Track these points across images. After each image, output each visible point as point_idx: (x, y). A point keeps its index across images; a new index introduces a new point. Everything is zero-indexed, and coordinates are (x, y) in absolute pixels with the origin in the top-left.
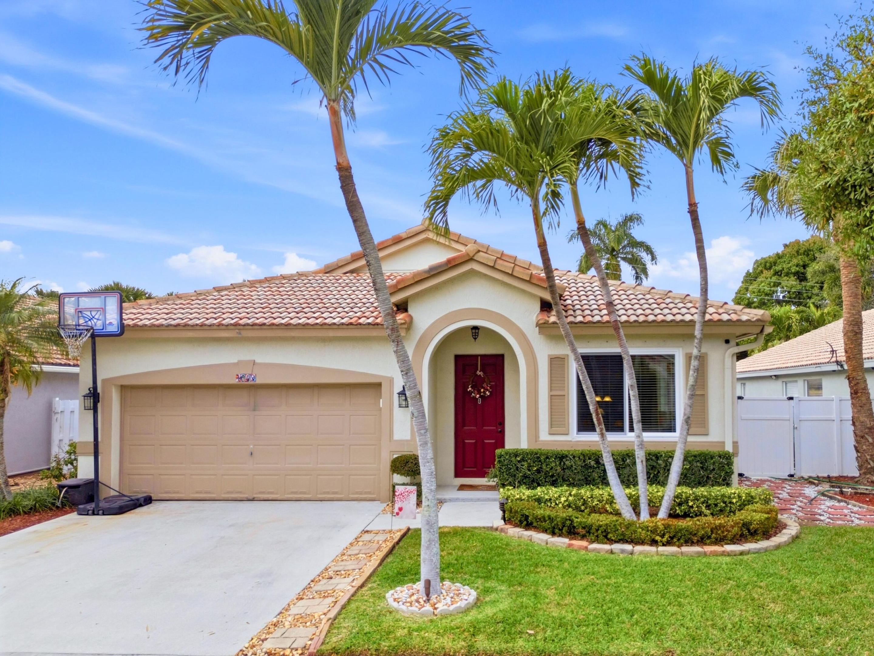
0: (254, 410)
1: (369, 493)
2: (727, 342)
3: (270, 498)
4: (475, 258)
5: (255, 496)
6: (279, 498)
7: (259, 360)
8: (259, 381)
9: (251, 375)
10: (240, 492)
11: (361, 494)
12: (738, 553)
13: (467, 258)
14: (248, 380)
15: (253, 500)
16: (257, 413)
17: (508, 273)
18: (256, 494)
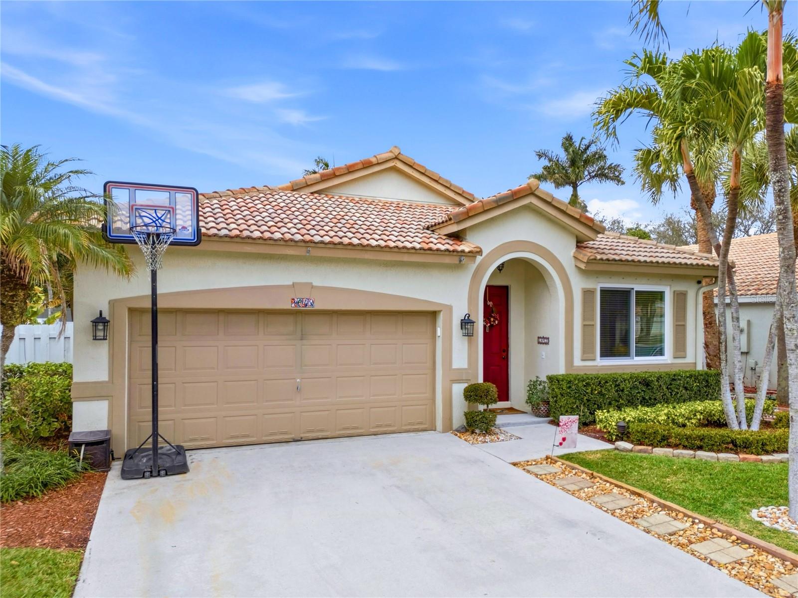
0: (301, 339)
1: (421, 423)
2: (699, 282)
3: (320, 437)
5: (302, 435)
6: (329, 436)
7: (317, 282)
8: (318, 306)
9: (309, 299)
10: (286, 433)
11: (413, 425)
13: (528, 192)
14: (306, 305)
16: (305, 342)
17: (561, 210)
18: (304, 433)
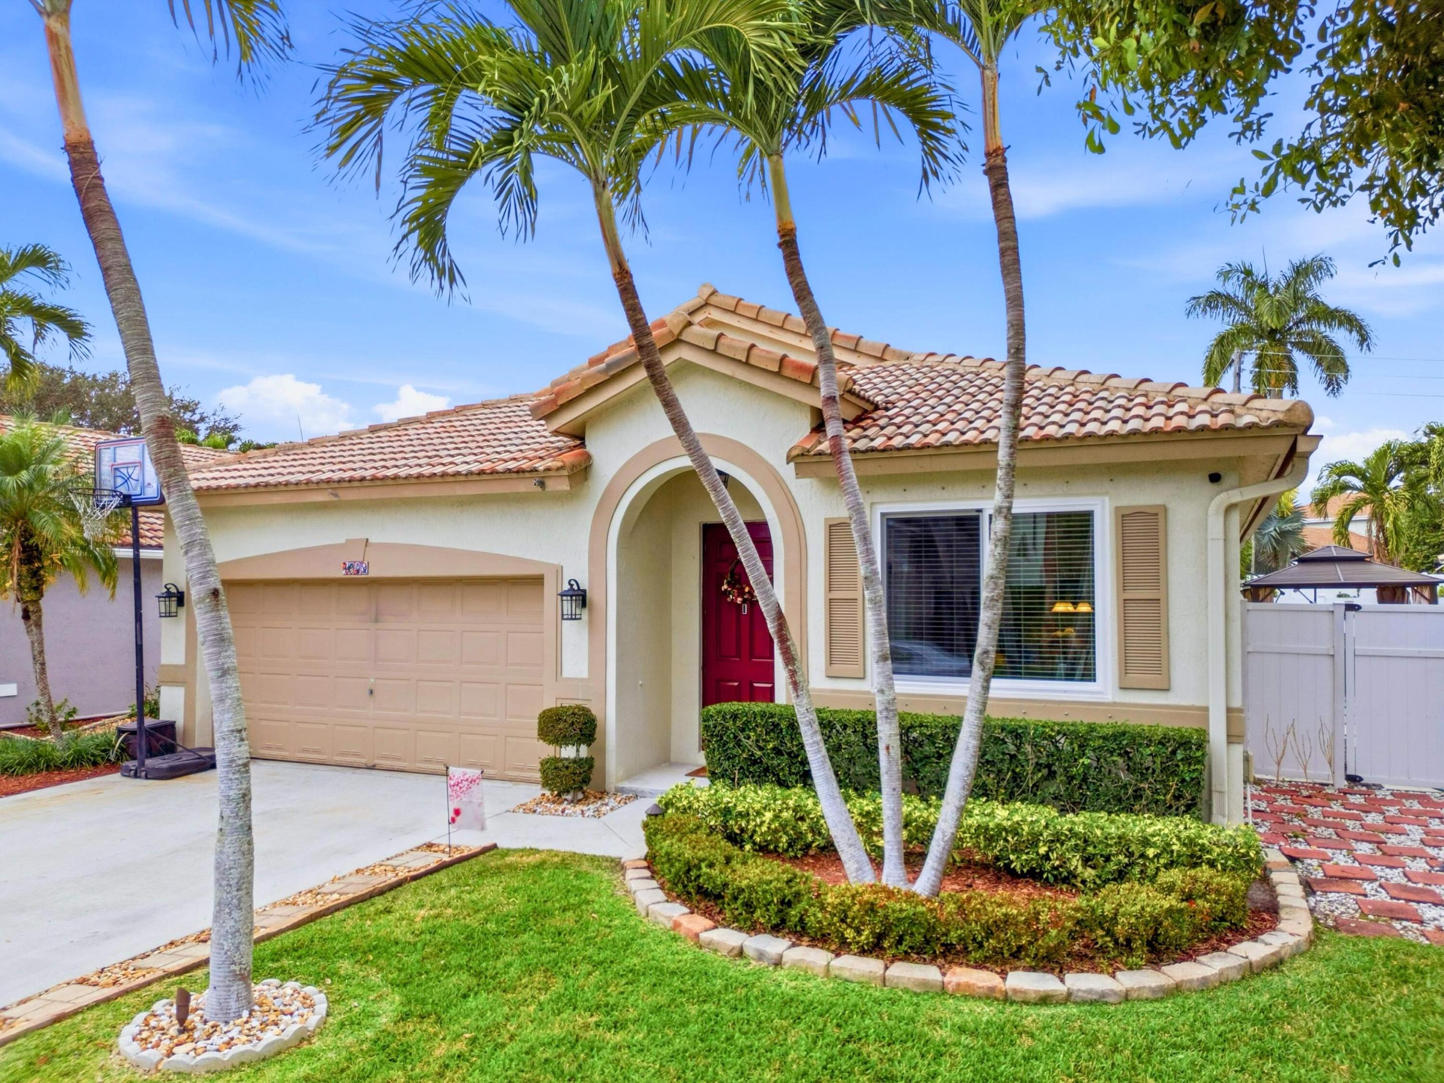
0: (376, 621)
1: (533, 770)
2: (1215, 478)
4: (683, 337)
5: (377, 762)
6: (408, 769)
7: (375, 538)
8: (373, 573)
9: (362, 563)
10: (357, 755)
11: (522, 770)
12: (1032, 997)
13: (671, 339)
14: (358, 571)
15: (373, 768)
16: (379, 625)
17: (740, 361)
18: (378, 758)
